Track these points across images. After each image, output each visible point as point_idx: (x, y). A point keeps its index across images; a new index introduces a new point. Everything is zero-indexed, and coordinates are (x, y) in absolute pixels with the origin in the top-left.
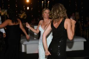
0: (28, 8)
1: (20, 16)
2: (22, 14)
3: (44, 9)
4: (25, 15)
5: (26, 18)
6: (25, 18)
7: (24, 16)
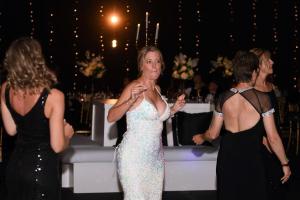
0: (114, 44)
1: (85, 68)
2: (90, 61)
3: (144, 51)
4: (99, 65)
5: (104, 76)
6: (100, 75)
7: (97, 71)
